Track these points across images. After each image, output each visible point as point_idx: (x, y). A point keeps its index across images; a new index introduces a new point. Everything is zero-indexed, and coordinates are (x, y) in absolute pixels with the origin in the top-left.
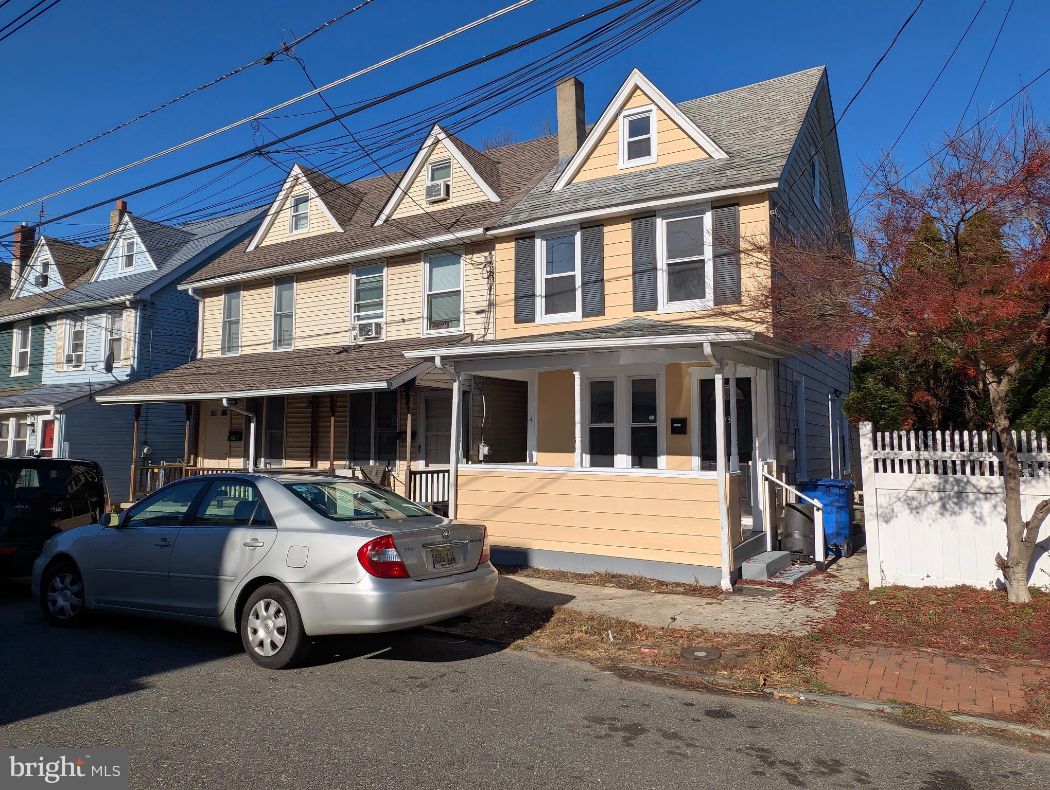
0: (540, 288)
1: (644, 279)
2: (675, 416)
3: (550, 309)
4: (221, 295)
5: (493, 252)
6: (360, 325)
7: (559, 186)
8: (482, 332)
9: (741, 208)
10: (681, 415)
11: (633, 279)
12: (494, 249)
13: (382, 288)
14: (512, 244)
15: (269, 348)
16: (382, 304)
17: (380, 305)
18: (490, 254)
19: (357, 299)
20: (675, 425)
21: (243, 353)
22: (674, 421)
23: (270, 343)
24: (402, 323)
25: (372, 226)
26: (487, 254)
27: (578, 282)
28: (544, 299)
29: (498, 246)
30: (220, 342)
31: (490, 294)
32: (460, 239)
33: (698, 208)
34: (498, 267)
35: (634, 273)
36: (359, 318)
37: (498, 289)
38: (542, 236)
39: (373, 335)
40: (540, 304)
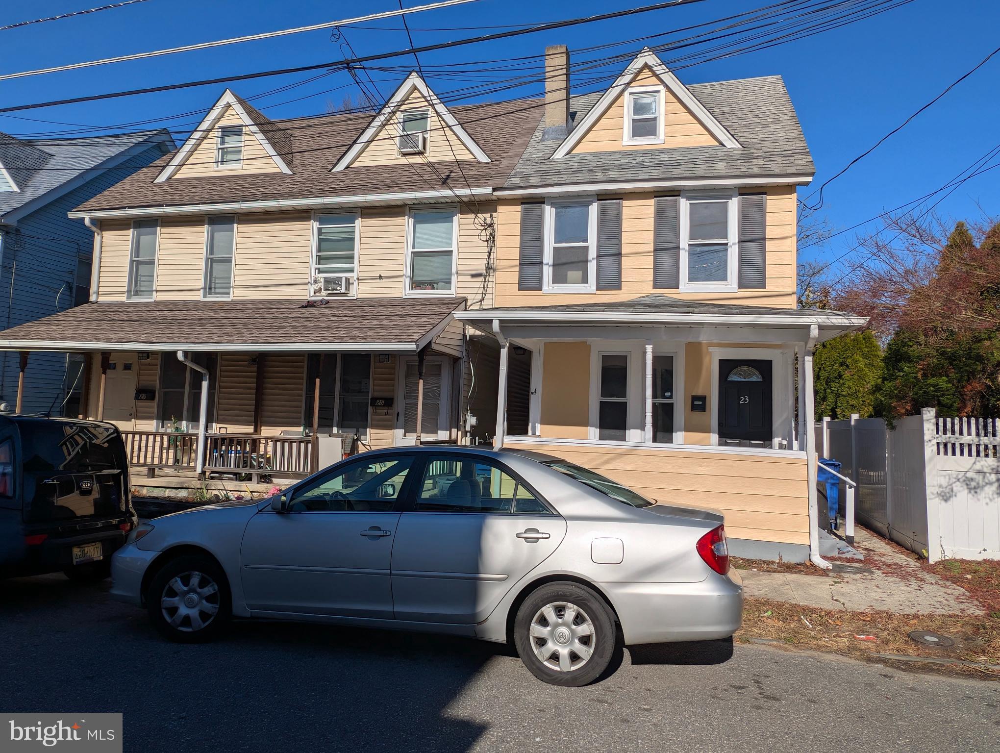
0: (548, 257)
1: (666, 256)
2: (694, 394)
3: (558, 278)
4: (129, 229)
5: (494, 215)
6: (325, 278)
7: (559, 155)
8: (480, 297)
9: (768, 197)
10: (699, 392)
11: (654, 255)
12: (496, 211)
13: (353, 240)
14: (519, 208)
15: (199, 296)
16: (353, 258)
17: (351, 258)
18: (491, 216)
19: (319, 250)
20: (696, 403)
21: (158, 299)
22: (695, 398)
23: (199, 290)
24: (378, 281)
25: (330, 171)
26: (488, 215)
27: (593, 253)
28: (551, 268)
29: (500, 208)
30: (126, 284)
31: (489, 258)
32: (457, 196)
33: (725, 193)
34: (499, 230)
35: (655, 250)
36: (320, 271)
37: (498, 253)
38: (552, 203)
39: (343, 291)
40: (547, 272)
